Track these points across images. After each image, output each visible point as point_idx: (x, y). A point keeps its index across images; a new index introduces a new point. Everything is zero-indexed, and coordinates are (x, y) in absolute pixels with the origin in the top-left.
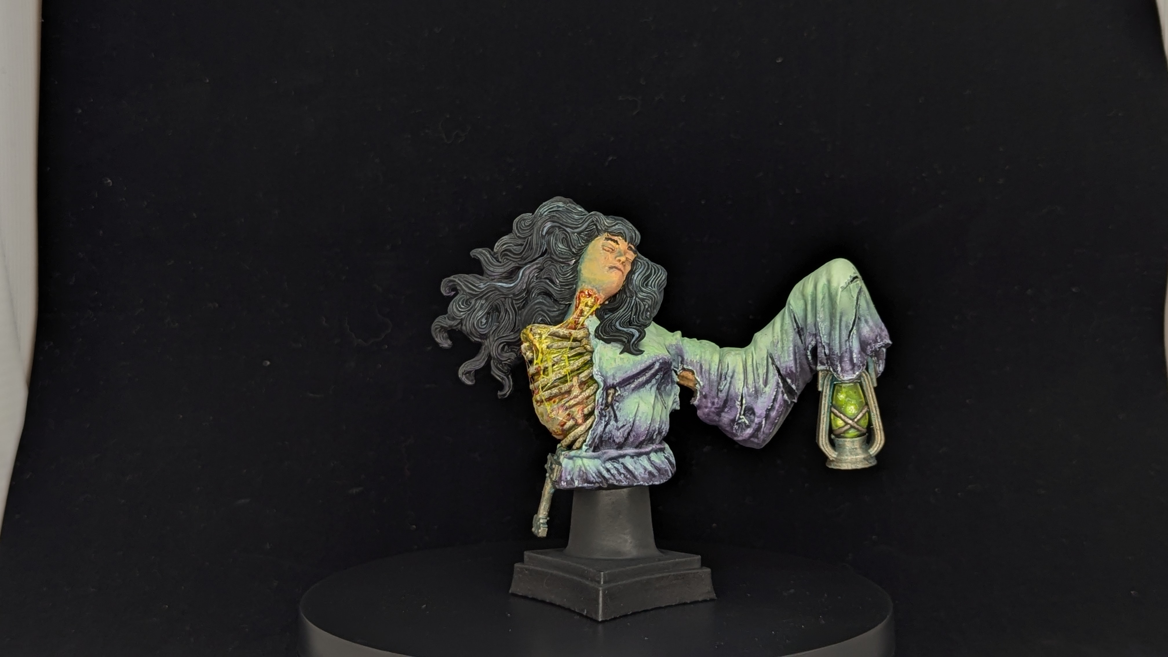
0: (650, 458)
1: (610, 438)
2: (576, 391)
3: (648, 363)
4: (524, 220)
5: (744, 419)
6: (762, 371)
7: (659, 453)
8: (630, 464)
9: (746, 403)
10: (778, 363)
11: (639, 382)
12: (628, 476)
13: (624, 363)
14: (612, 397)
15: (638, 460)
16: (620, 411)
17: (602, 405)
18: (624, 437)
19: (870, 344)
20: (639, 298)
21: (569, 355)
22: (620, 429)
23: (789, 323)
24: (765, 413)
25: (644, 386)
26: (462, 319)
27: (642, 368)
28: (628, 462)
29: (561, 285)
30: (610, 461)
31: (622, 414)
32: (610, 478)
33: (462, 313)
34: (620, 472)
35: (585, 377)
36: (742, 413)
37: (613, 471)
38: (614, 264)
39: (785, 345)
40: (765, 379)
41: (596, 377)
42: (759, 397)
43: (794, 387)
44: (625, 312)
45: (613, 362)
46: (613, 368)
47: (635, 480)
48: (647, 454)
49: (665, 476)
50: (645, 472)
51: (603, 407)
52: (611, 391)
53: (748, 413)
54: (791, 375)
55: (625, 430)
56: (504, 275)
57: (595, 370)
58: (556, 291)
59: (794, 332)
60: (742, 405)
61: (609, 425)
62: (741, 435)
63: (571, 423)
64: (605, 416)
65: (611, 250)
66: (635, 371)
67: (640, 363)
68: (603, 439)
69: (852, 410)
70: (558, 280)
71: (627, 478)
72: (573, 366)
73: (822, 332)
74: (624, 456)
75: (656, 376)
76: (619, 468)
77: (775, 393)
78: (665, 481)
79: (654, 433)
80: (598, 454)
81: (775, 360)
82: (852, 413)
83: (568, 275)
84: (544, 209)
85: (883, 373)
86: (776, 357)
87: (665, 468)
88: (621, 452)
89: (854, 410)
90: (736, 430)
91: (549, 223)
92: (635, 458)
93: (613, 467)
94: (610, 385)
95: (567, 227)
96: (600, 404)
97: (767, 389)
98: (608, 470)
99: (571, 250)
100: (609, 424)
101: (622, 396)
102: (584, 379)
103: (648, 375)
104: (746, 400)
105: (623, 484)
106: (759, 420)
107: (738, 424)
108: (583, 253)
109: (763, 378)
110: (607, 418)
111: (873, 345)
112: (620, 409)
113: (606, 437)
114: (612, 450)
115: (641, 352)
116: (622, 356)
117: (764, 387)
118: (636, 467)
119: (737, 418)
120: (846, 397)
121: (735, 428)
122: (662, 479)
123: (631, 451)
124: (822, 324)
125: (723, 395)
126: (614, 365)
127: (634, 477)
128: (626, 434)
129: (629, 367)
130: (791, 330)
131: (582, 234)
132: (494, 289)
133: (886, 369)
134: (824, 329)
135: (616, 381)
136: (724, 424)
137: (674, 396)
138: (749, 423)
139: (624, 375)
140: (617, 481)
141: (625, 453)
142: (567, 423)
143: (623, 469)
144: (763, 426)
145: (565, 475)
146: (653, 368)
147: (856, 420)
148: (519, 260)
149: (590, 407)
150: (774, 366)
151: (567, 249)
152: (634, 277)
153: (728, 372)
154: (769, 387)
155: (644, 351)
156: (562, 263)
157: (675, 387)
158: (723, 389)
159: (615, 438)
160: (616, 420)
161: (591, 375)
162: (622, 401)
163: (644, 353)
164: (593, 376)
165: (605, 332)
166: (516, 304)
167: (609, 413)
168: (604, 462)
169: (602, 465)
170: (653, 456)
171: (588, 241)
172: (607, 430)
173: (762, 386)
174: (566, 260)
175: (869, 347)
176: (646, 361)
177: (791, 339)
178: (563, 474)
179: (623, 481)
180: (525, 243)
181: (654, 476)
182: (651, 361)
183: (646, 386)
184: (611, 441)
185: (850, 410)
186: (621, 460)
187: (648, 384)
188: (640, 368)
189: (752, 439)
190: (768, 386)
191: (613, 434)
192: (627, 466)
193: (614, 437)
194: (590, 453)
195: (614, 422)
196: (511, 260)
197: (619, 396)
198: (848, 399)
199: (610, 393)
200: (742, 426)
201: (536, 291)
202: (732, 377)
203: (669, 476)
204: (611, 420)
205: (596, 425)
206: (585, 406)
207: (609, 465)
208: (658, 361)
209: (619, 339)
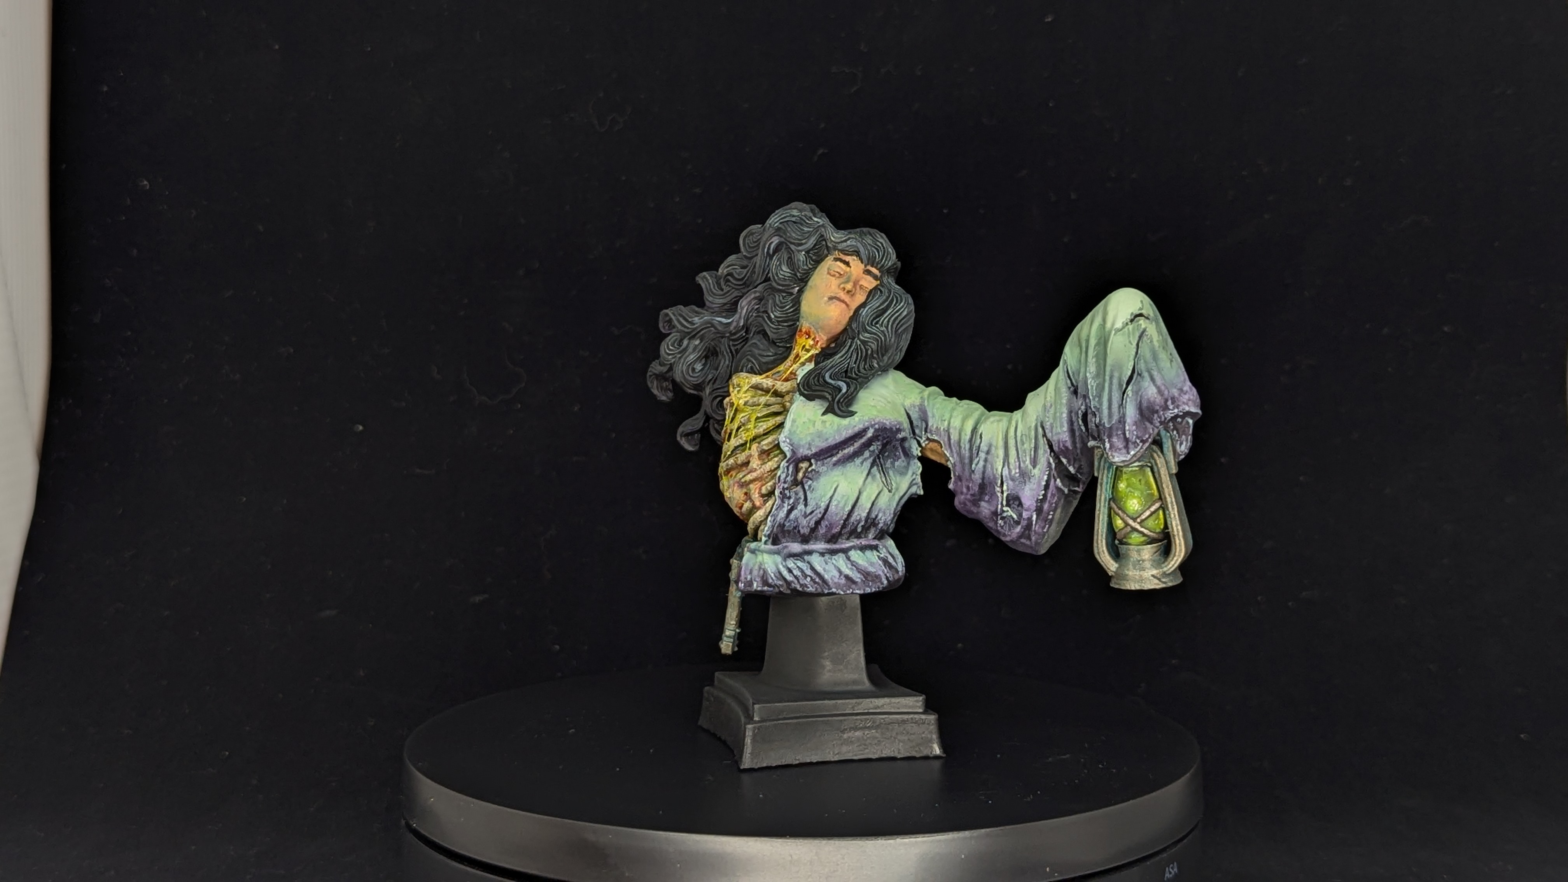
0: (850, 557)
1: (795, 528)
2: (755, 463)
3: (856, 430)
4: (752, 234)
5: (1010, 512)
6: (1029, 446)
7: (868, 553)
8: (818, 564)
9: (1008, 489)
10: (1049, 435)
11: (844, 454)
12: (817, 580)
13: (826, 428)
14: (805, 473)
15: (831, 559)
16: (812, 492)
17: (785, 482)
18: (809, 526)
19: (1157, 412)
20: (860, 340)
21: (759, 415)
22: (808, 516)
23: (1062, 379)
24: (1035, 504)
25: (853, 460)
26: (671, 364)
27: (848, 436)
28: (816, 561)
29: (778, 321)
30: (792, 558)
31: (814, 496)
32: (792, 582)
33: (670, 357)
34: (805, 574)
35: (767, 445)
36: (1004, 503)
37: (796, 572)
38: (836, 293)
39: (1058, 410)
40: (1033, 456)
41: (782, 445)
42: (1027, 482)
43: (1071, 469)
44: (842, 359)
45: (811, 426)
46: (809, 434)
47: (825, 585)
48: (845, 551)
49: (876, 583)
50: (840, 576)
51: (786, 486)
52: (804, 465)
53: (1013, 503)
54: (1065, 452)
55: (812, 518)
56: (726, 307)
57: (782, 437)
58: (771, 329)
59: (1068, 392)
60: (1002, 492)
61: (796, 511)
62: (1009, 533)
63: (747, 505)
64: (789, 498)
65: (837, 275)
66: (839, 439)
67: (847, 428)
68: (786, 528)
69: (1134, 505)
70: (774, 314)
71: (815, 583)
72: (758, 429)
73: (1092, 393)
74: (810, 553)
75: (870, 447)
76: (804, 568)
77: (1046, 477)
78: (874, 590)
79: (858, 525)
80: (778, 549)
81: (1047, 431)
82: (1134, 510)
83: (788, 307)
84: (774, 220)
85: (1188, 456)
86: (1047, 426)
87: (875, 572)
88: (806, 547)
89: (1137, 505)
90: (1002, 527)
91: (776, 238)
92: (827, 556)
93: (795, 567)
94: (802, 457)
95: (791, 243)
96: (783, 481)
97: (1036, 472)
98: (790, 571)
99: (795, 275)
100: (796, 509)
101: (818, 472)
102: (766, 448)
103: (857, 445)
104: (1007, 486)
105: (809, 590)
106: (1028, 515)
107: (1003, 518)
108: (810, 278)
109: (1031, 455)
110: (792, 501)
111: (1162, 413)
112: (813, 489)
113: (790, 526)
114: (796, 544)
115: (852, 414)
116: (825, 417)
117: (1032, 468)
118: (827, 568)
119: (999, 510)
120: (1127, 487)
121: (1000, 524)
122: (868, 586)
123: (821, 546)
124: (1093, 381)
125: (977, 477)
126: (812, 430)
127: (824, 581)
128: (812, 523)
129: (831, 433)
130: (1064, 390)
131: (811, 252)
132: (709, 325)
133: (1192, 449)
134: (1096, 390)
135: (812, 451)
136: (985, 517)
137: (912, 475)
138: (1018, 518)
139: (824, 444)
140: (801, 585)
141: (810, 549)
142: (744, 506)
143: (809, 570)
144: (1034, 523)
145: (745, 574)
146: (864, 436)
147: (1139, 520)
148: (742, 287)
149: (770, 483)
150: (1045, 439)
151: (793, 272)
152: (862, 312)
153: (981, 445)
154: (1039, 469)
155: (856, 413)
156: (784, 291)
157: (915, 463)
158: (975, 469)
159: (800, 528)
160: (806, 505)
161: (777, 442)
162: (817, 478)
163: (856, 415)
164: (779, 443)
165: (807, 386)
166: (734, 345)
167: (796, 494)
168: (785, 560)
169: (782, 563)
170: (855, 555)
171: (818, 262)
172: (792, 516)
173: (1030, 467)
174: (786, 287)
175: (1156, 415)
176: (855, 426)
177: (1064, 401)
178: (742, 573)
179: (809, 586)
180: (750, 265)
181: (854, 582)
182: (861, 426)
183: (855, 460)
184: (796, 531)
185: (1131, 506)
186: (806, 557)
187: (858, 458)
188: (845, 434)
189: (1023, 540)
190: (1038, 467)
191: (799, 521)
192: (813, 566)
193: (800, 526)
194: (770, 547)
195: (803, 506)
196: (733, 288)
197: (813, 472)
198: (1129, 489)
199: (802, 468)
200: (1010, 521)
201: (754, 329)
202: (988, 453)
203: (882, 584)
204: (799, 504)
205: (776, 509)
206: (764, 483)
207: (791, 563)
208: (872, 426)
209: (821, 395)
